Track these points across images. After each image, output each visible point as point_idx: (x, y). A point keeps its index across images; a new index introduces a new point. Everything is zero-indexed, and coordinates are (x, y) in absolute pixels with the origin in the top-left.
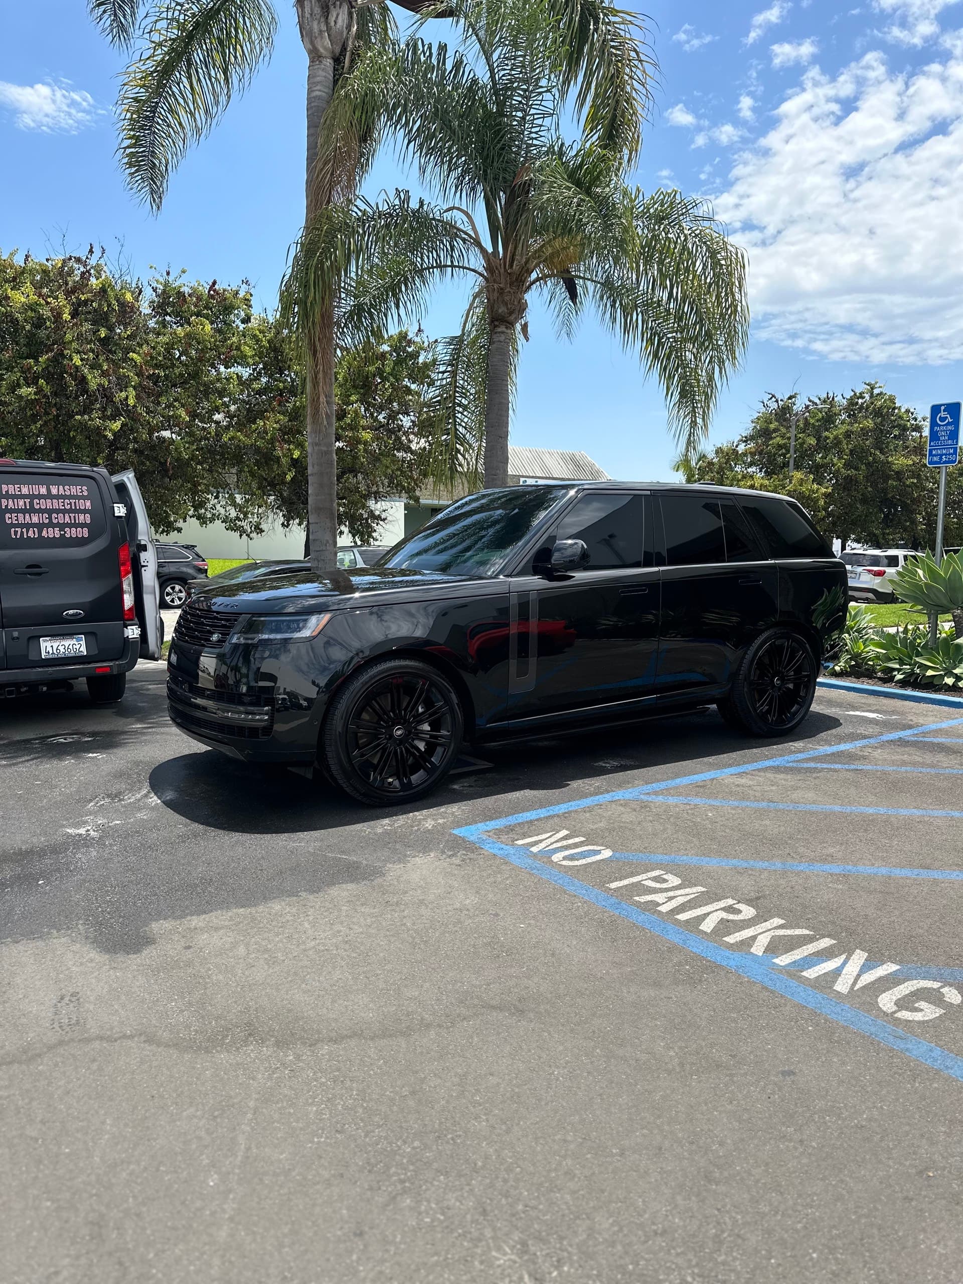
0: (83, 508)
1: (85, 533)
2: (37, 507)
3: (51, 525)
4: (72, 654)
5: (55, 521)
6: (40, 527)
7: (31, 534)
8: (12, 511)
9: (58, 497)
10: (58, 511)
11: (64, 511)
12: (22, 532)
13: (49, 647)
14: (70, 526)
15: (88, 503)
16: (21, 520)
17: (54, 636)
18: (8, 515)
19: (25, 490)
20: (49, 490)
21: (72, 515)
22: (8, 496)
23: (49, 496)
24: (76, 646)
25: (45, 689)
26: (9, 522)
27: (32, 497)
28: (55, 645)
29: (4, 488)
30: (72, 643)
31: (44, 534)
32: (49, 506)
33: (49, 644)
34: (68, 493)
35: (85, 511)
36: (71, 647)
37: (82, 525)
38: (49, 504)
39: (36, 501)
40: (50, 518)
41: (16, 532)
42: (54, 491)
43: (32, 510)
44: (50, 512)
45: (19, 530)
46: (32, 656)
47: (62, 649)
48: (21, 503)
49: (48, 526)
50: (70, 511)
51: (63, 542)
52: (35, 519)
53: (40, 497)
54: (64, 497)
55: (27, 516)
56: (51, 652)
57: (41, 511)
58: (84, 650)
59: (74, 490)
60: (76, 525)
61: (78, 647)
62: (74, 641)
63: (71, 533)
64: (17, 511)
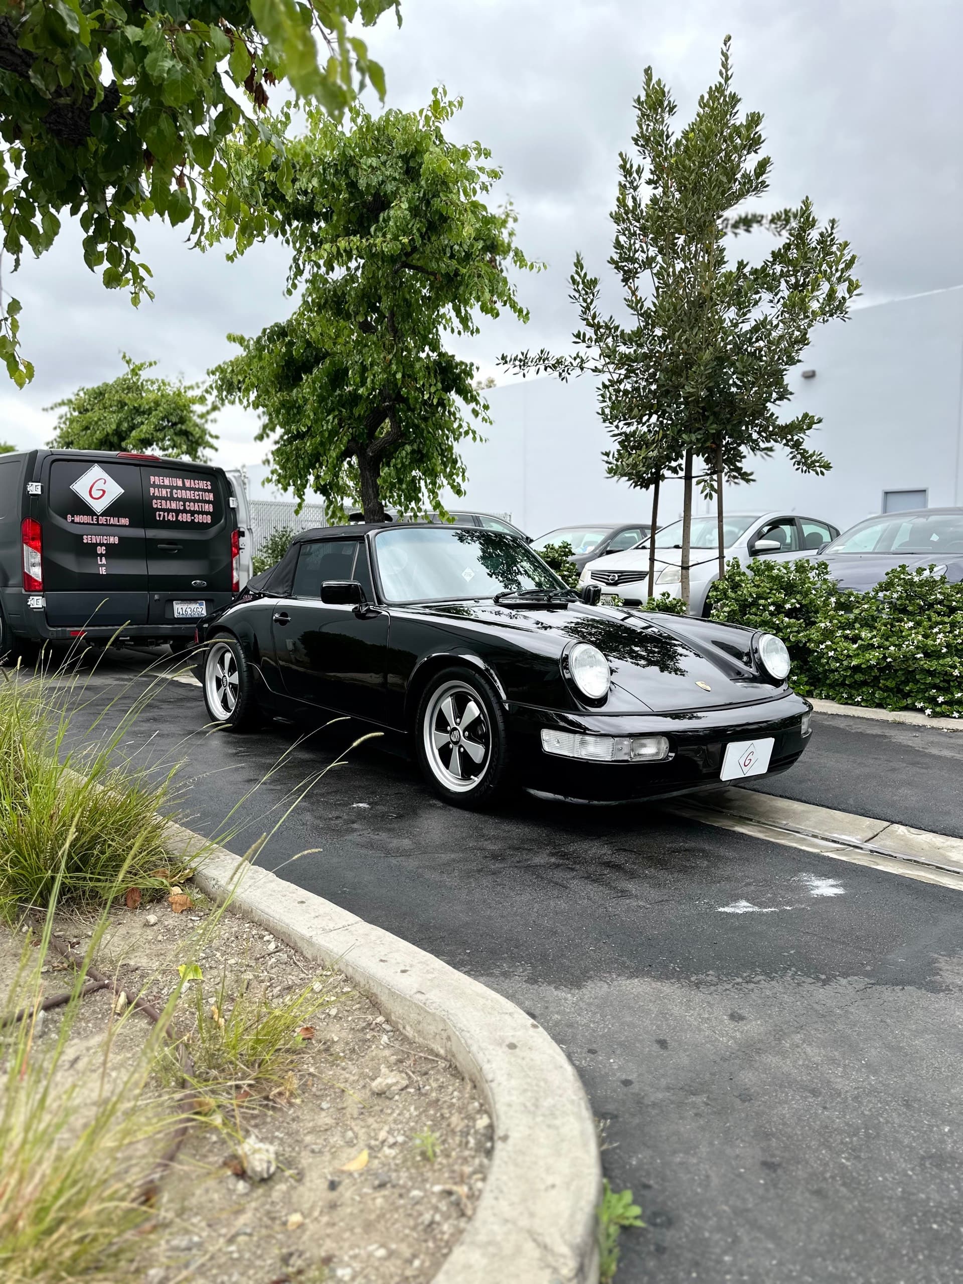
0: (207, 499)
1: (208, 519)
2: (175, 496)
3: (185, 511)
4: (196, 615)
5: (188, 508)
6: (177, 512)
8: (157, 498)
9: (190, 489)
10: (190, 500)
11: (195, 501)
12: (164, 516)
13: (181, 609)
14: (199, 513)
15: (211, 495)
16: (164, 506)
17: (183, 600)
18: (154, 501)
19: (167, 482)
20: (184, 483)
21: (200, 504)
22: (155, 486)
23: (184, 488)
24: (199, 609)
26: (155, 506)
27: (172, 488)
28: (184, 607)
29: (153, 479)
31: (180, 518)
32: (184, 496)
33: (179, 607)
34: (196, 487)
35: (209, 502)
36: (195, 610)
37: (207, 513)
38: (183, 494)
39: (175, 491)
40: (184, 505)
41: (160, 515)
42: (187, 484)
43: (172, 499)
44: (185, 500)
45: (162, 513)
46: (168, 616)
47: (188, 611)
48: (164, 492)
49: (182, 512)
50: (199, 501)
51: (192, 526)
52: (174, 505)
53: (177, 488)
54: (194, 489)
55: (168, 503)
56: (181, 613)
57: (178, 499)
58: (204, 613)
59: (202, 484)
60: (203, 513)
62: (198, 606)
63: (199, 518)
64: (162, 498)
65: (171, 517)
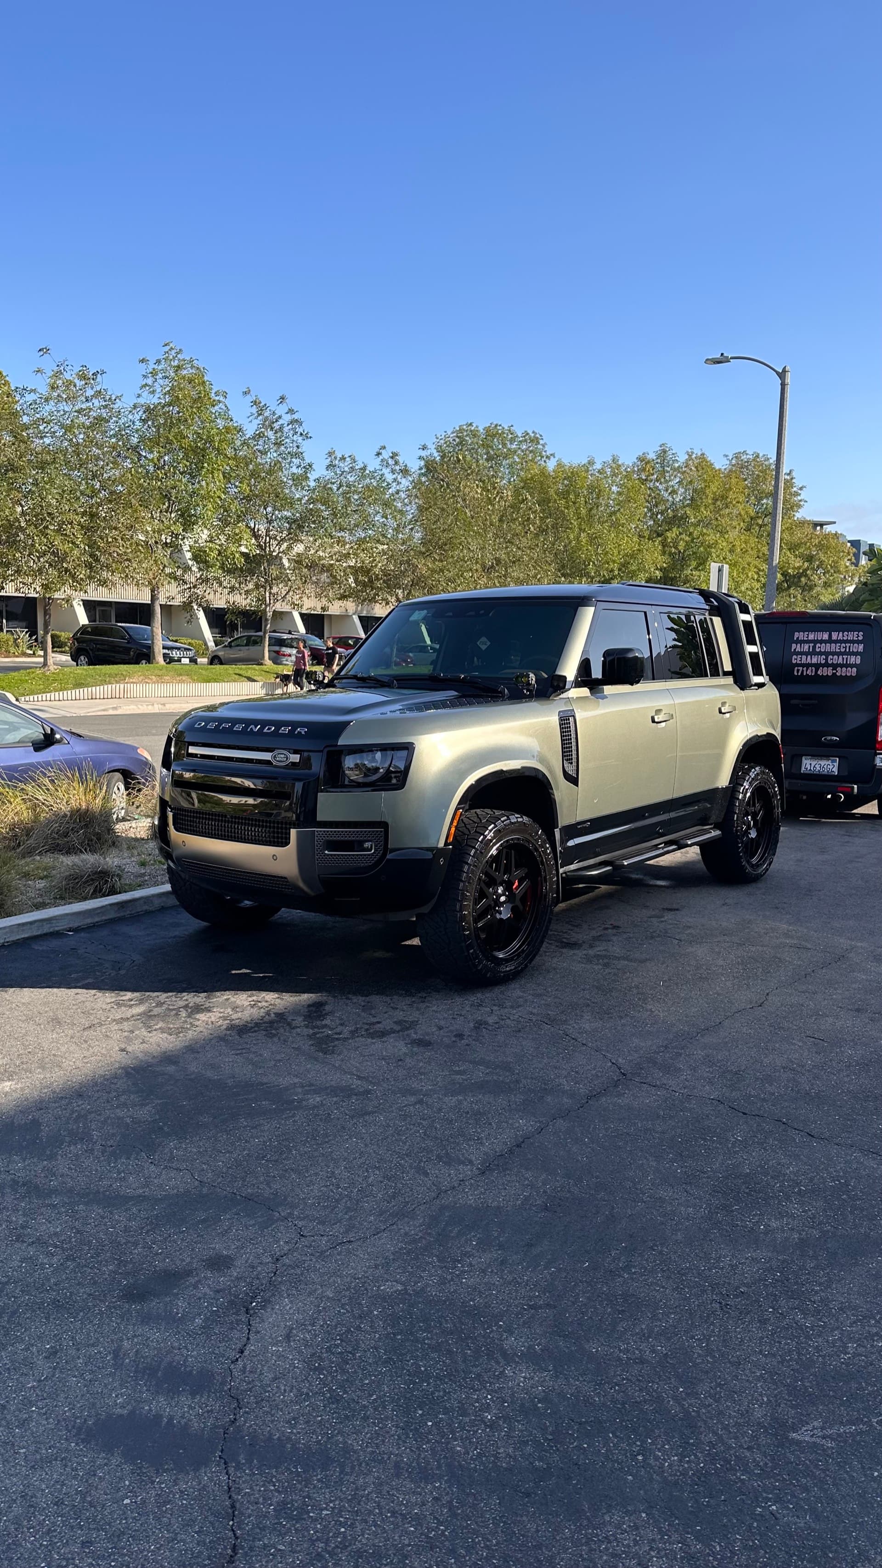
0: (855, 650)
1: (854, 672)
2: (818, 650)
3: (827, 665)
4: (826, 772)
5: (830, 662)
6: (817, 666)
7: (809, 672)
8: (798, 653)
9: (836, 642)
10: (833, 654)
11: (839, 654)
12: (803, 671)
13: (809, 765)
14: (842, 666)
15: (861, 648)
16: (804, 661)
17: (814, 756)
18: (795, 657)
19: (811, 637)
20: (830, 636)
21: (845, 657)
22: (798, 642)
23: (830, 641)
24: (830, 766)
25: (805, 797)
26: (794, 662)
27: (815, 642)
28: (813, 763)
29: (796, 635)
30: (827, 763)
31: (819, 672)
32: (828, 649)
33: (808, 762)
34: (845, 638)
35: (856, 654)
36: (825, 767)
37: (853, 666)
38: (827, 648)
39: (818, 645)
40: (826, 659)
41: (798, 671)
42: (834, 637)
43: (814, 653)
44: (827, 654)
45: (801, 668)
46: (796, 772)
47: (818, 767)
48: (806, 646)
49: (823, 666)
50: (845, 653)
51: (834, 680)
52: (815, 660)
53: (822, 642)
54: (841, 642)
55: (809, 657)
56: (809, 768)
57: (820, 653)
58: (835, 771)
59: (851, 636)
60: (847, 666)
61: (831, 767)
62: (829, 762)
63: (840, 672)
64: (802, 653)
65: (810, 672)
